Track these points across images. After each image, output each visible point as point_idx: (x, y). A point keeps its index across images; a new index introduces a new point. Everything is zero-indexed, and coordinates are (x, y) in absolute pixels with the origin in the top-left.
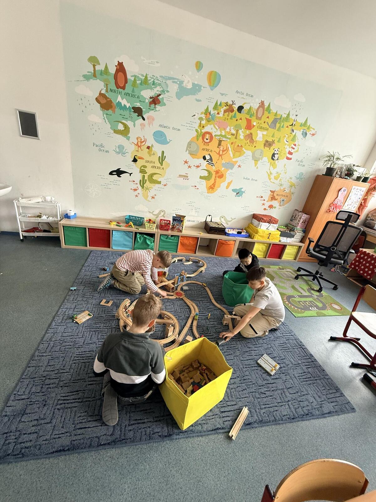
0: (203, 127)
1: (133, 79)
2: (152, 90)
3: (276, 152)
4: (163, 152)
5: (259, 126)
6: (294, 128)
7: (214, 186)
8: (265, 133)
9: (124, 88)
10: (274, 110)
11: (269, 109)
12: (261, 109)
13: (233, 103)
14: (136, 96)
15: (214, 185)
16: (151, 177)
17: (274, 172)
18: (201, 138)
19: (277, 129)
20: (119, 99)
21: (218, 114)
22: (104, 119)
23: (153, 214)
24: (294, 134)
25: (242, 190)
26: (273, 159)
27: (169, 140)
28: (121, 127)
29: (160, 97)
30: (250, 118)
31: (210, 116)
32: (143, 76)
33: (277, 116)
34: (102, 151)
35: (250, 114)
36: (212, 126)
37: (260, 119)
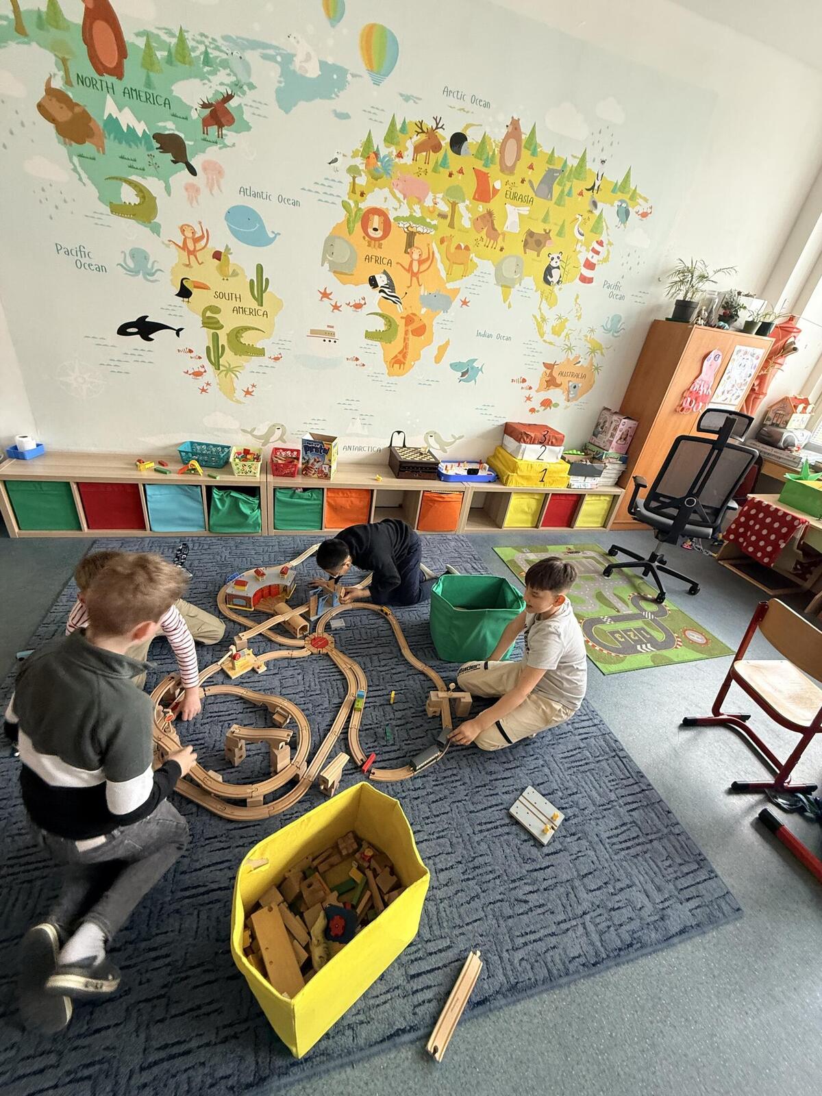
0: (362, 194)
1: (141, 42)
2: (204, 81)
3: (553, 264)
4: (260, 269)
5: (508, 193)
6: (597, 197)
7: (404, 357)
8: (525, 210)
9: (118, 72)
10: (545, 144)
11: (534, 143)
12: (512, 145)
13: (437, 124)
14: (161, 101)
15: (404, 353)
16: (237, 337)
17: (551, 315)
18: (358, 225)
19: (554, 199)
20: (110, 108)
21: (400, 155)
22: (75, 170)
23: (253, 436)
24: (597, 212)
25: (475, 364)
26: (548, 282)
27: (273, 232)
28: (129, 196)
29: (232, 104)
30: (484, 170)
31: (379, 163)
32: (170, 33)
33: (554, 165)
34: (87, 266)
35: (485, 156)
36: (387, 192)
37: (511, 170)
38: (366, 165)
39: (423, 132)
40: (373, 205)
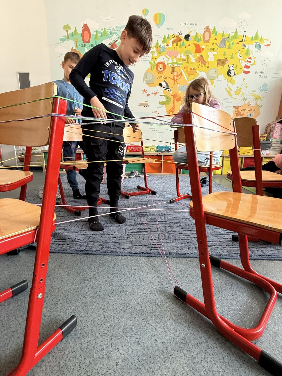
0: (156, 59)
1: (95, 34)
2: (110, 38)
3: (231, 69)
5: (208, 48)
8: (215, 53)
9: (89, 42)
10: (220, 31)
12: (207, 34)
17: (234, 88)
18: (155, 68)
21: (168, 45)
24: (246, 48)
26: (230, 76)
30: (198, 43)
31: (161, 49)
32: (102, 29)
35: (198, 39)
36: (164, 56)
37: (208, 41)
38: (157, 50)
39: (175, 37)
40: (159, 61)
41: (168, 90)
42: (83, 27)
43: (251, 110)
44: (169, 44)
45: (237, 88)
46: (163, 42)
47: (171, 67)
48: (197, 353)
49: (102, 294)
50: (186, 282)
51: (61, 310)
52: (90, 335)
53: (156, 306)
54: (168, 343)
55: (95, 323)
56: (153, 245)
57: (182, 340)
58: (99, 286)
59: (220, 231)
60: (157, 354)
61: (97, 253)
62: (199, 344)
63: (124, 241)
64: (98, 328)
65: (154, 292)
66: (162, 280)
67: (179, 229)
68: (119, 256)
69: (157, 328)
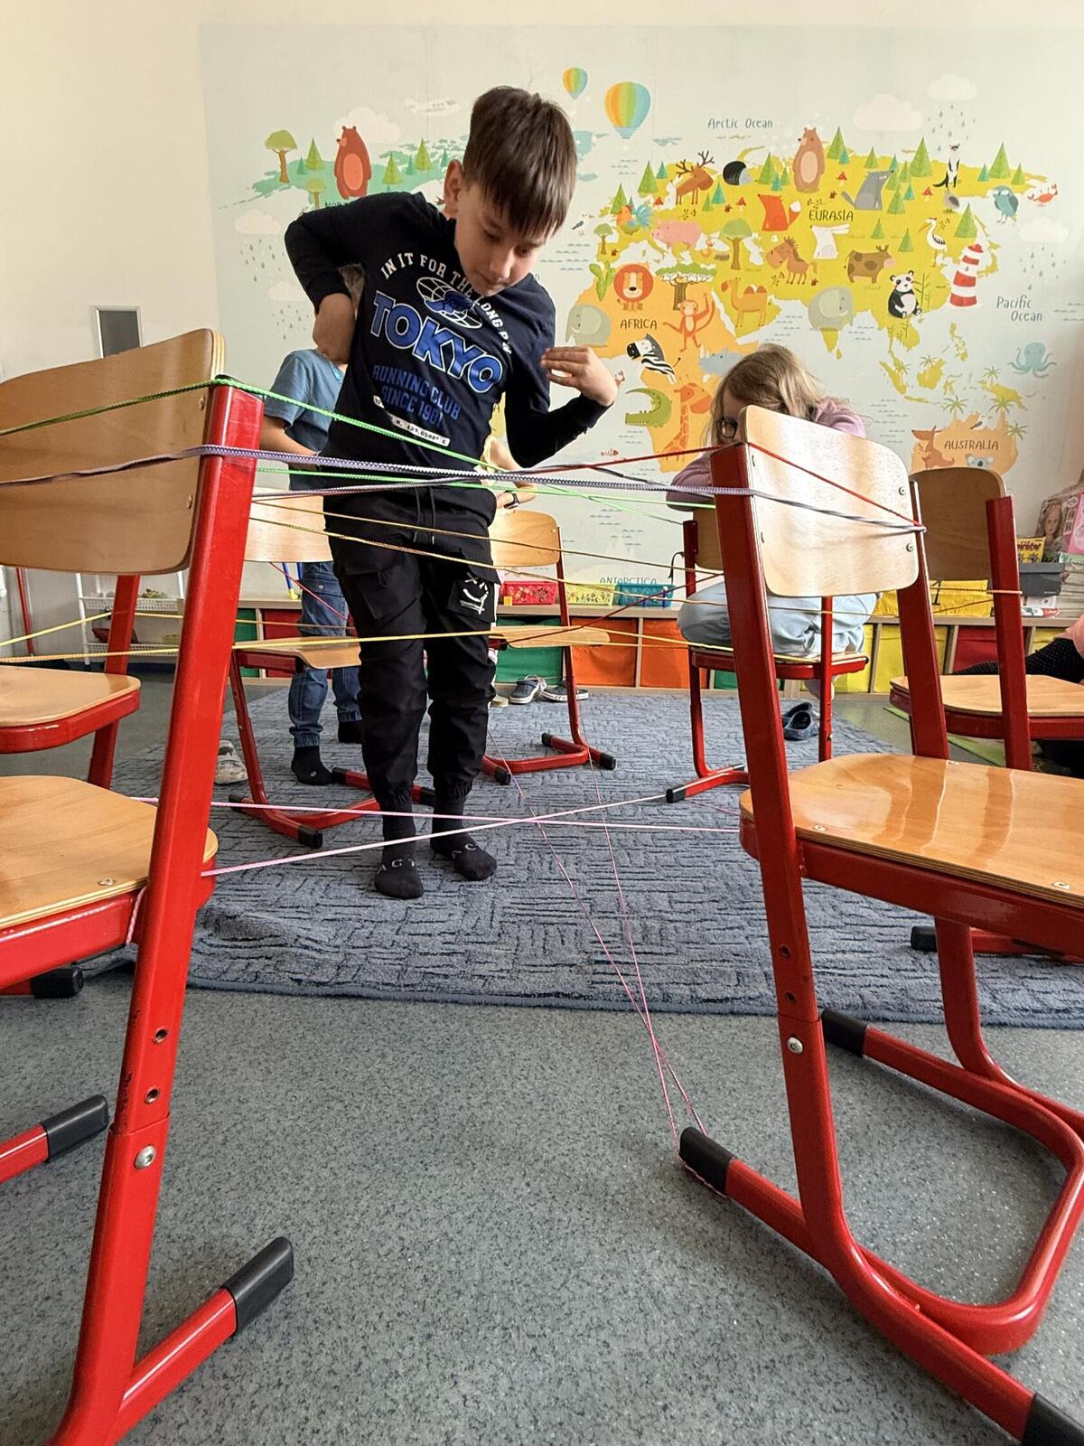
0: (614, 253)
1: (385, 162)
5: (813, 213)
7: (683, 443)
9: (361, 192)
11: (842, 149)
12: (809, 158)
13: (704, 160)
15: (681, 438)
17: (912, 358)
18: (611, 288)
21: (659, 202)
24: (960, 211)
26: (899, 315)
30: (776, 194)
31: (634, 216)
32: (412, 147)
35: (774, 179)
36: (644, 244)
37: (813, 187)
38: (618, 221)
39: (687, 171)
40: (628, 262)
41: (662, 368)
42: (340, 137)
43: (982, 447)
44: (665, 200)
45: (929, 361)
46: (640, 190)
47: (673, 282)
48: (772, 1402)
49: (396, 1155)
50: (726, 1113)
51: (235, 1218)
52: (343, 1318)
53: (609, 1207)
54: (652, 1357)
55: (366, 1271)
56: (597, 962)
57: (708, 1346)
58: (385, 1123)
59: (862, 910)
60: (612, 1402)
61: (382, 994)
62: (778, 1365)
63: (487, 948)
64: (377, 1292)
65: (600, 1151)
66: (633, 1103)
67: (701, 903)
68: (467, 1007)
69: (611, 1296)
